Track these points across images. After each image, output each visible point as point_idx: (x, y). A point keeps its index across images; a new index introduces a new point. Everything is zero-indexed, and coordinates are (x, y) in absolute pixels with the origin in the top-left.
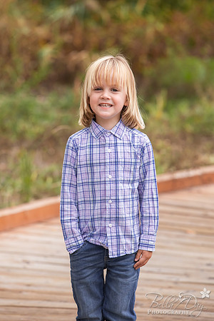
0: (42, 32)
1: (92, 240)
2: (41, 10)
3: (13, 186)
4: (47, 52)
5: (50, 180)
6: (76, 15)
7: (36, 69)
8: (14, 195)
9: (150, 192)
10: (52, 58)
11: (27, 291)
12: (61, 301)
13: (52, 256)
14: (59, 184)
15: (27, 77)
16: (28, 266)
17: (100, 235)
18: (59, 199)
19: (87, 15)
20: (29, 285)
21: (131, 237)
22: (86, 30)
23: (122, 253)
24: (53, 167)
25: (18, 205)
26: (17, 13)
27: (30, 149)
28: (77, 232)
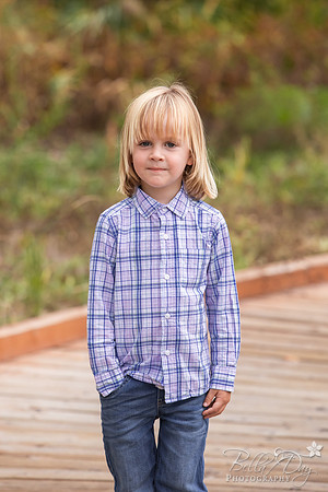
0: (54, 50)
1: (138, 375)
2: (52, 15)
3: (14, 291)
4: (63, 82)
5: (70, 281)
6: (109, 23)
7: (47, 108)
8: (14, 305)
9: (228, 299)
10: (72, 91)
11: (38, 455)
12: (90, 470)
13: (77, 400)
14: (86, 286)
15: (33, 122)
16: (38, 416)
17: (150, 367)
18: (85, 311)
19: (125, 22)
20: (40, 446)
21: (198, 369)
22: (124, 47)
23: (185, 395)
24: (76, 261)
25: (21, 320)
26: (14, 20)
27: (39, 233)
28: (114, 362)
